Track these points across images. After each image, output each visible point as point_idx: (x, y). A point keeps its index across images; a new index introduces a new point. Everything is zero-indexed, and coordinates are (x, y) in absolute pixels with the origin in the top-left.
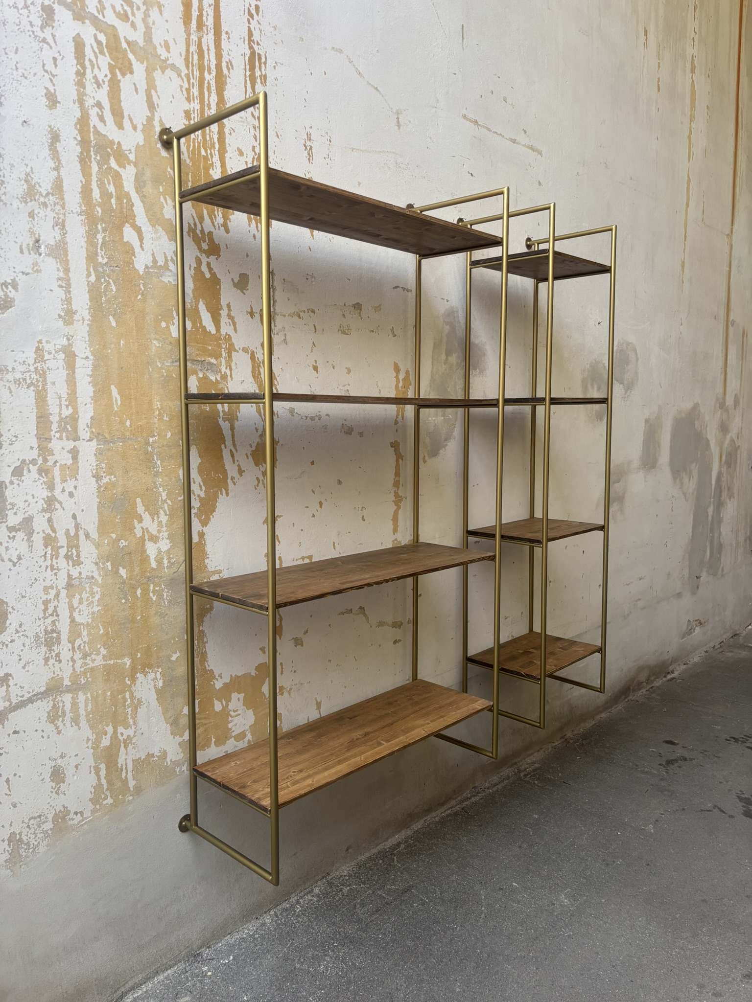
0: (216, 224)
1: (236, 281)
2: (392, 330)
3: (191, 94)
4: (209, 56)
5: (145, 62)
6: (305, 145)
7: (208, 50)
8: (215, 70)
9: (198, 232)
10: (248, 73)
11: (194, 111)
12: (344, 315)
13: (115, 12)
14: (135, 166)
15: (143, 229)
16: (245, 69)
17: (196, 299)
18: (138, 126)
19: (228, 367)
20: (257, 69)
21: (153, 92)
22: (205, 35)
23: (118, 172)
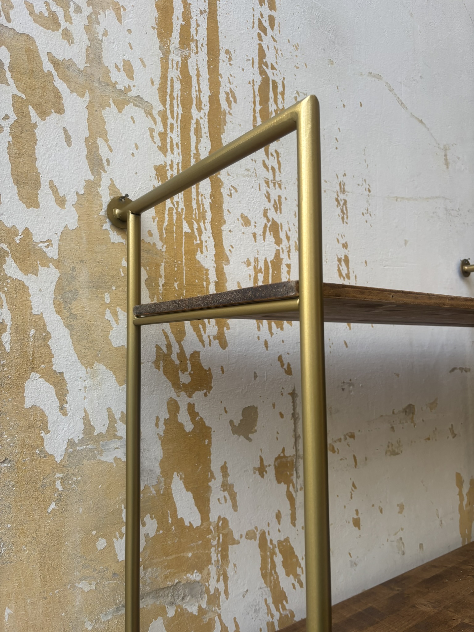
0: (205, 337)
1: (237, 423)
2: (452, 430)
3: (169, 140)
4: (199, 84)
5: (87, 94)
6: (337, 200)
7: (198, 75)
8: (208, 105)
9: (174, 357)
10: (258, 108)
11: (171, 166)
12: (392, 428)
13: (32, 13)
14: (57, 267)
15: (66, 376)
16: (254, 102)
17: (167, 474)
18: (68, 198)
19: (221, 578)
20: (271, 101)
21: (100, 141)
22: (193, 55)
23: (21, 283)
